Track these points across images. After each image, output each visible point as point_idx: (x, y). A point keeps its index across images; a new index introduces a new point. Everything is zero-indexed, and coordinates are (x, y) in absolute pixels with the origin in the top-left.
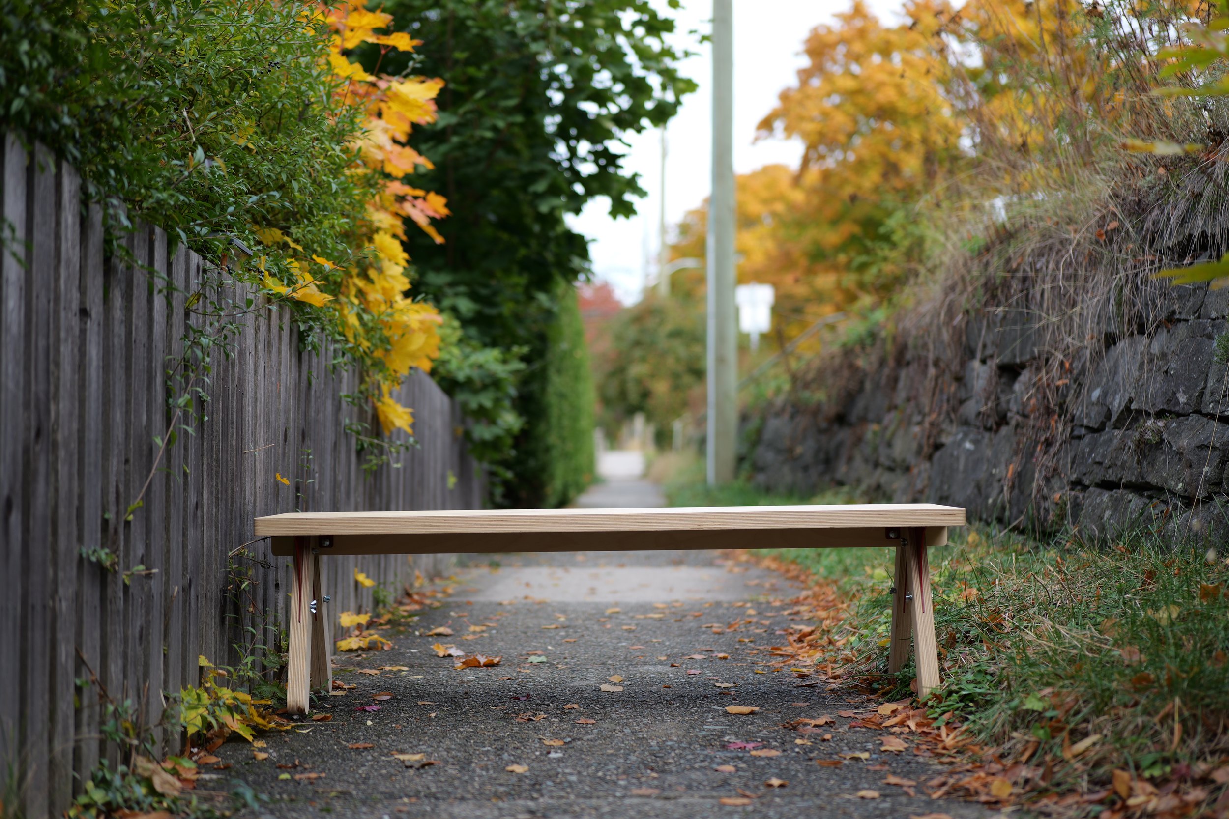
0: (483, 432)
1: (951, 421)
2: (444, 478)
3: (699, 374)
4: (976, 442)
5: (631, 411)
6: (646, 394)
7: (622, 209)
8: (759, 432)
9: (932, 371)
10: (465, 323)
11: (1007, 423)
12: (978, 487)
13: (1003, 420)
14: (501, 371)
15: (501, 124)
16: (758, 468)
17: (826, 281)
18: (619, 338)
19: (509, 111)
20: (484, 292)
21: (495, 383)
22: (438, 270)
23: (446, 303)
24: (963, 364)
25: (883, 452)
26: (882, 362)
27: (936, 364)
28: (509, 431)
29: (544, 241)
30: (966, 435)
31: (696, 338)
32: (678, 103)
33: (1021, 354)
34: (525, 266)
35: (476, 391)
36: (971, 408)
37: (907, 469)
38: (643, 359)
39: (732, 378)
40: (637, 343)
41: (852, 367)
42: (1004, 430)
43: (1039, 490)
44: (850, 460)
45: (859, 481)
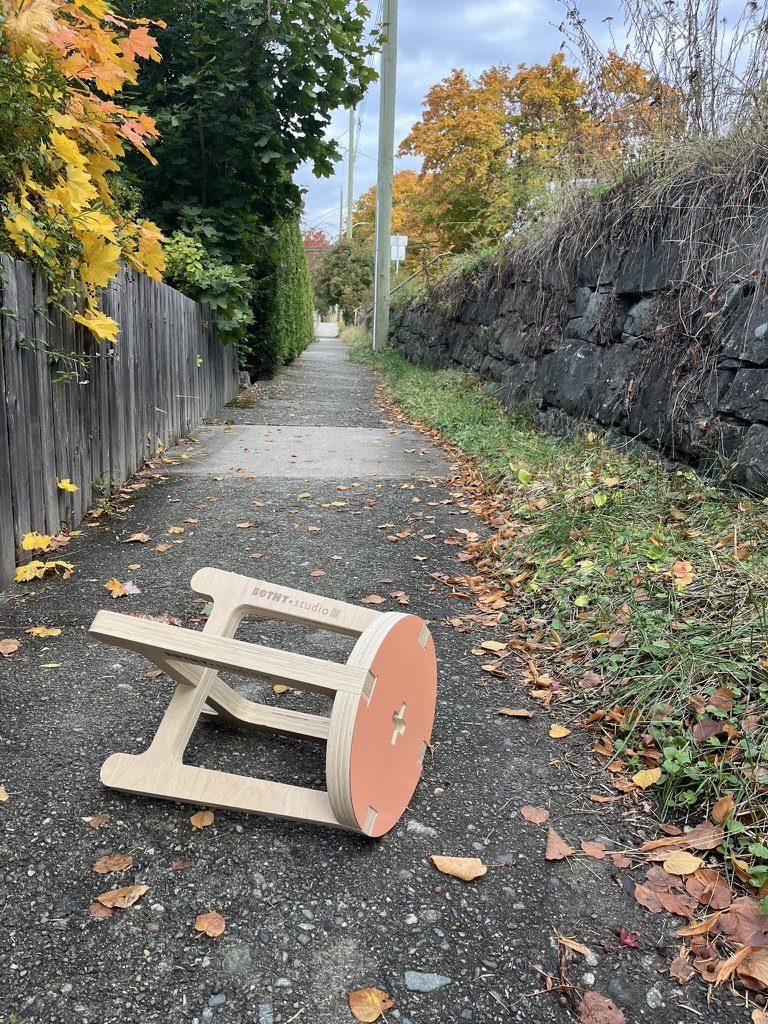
0: (225, 325)
1: (560, 333)
2: (191, 361)
3: (368, 283)
4: (586, 353)
5: (332, 302)
6: (340, 293)
7: (323, 169)
8: (402, 319)
9: (541, 293)
10: (208, 245)
11: (621, 342)
12: (589, 391)
13: (618, 338)
14: (233, 281)
15: (231, 87)
16: (400, 341)
17: (432, 236)
18: (327, 262)
19: (238, 77)
20: (226, 223)
21: (231, 291)
22: (192, 205)
23: (196, 229)
24: (574, 290)
25: (492, 346)
26: (491, 283)
27: (547, 288)
28: (243, 324)
29: (270, 189)
30: (576, 347)
31: (367, 263)
32: (363, 88)
33: (645, 286)
34: (256, 207)
35: (216, 297)
36: (581, 325)
37: (514, 363)
38: (339, 275)
39: (387, 288)
40: (336, 265)
41: (469, 285)
42: (618, 347)
43: (680, 412)
44: (464, 346)
45: (471, 362)
